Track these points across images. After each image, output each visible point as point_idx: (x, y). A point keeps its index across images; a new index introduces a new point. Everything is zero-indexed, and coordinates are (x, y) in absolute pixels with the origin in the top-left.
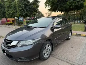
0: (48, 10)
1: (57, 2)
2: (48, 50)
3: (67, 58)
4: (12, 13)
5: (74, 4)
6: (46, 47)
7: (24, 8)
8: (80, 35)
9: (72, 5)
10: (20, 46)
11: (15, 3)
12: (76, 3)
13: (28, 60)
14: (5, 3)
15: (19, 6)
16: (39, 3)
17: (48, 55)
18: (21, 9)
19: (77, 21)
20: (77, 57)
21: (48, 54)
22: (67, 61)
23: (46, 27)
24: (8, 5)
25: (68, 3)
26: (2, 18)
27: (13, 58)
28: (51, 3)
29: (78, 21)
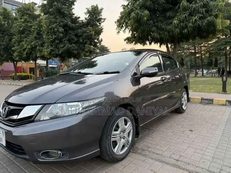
0: (125, 40)
1: (148, 20)
2: (126, 135)
3: (177, 157)
4: (29, 49)
5: (190, 24)
6: (120, 125)
7: (61, 35)
8: (210, 102)
9: (186, 27)
10: (47, 118)
11: (40, 22)
12: (195, 20)
13: (66, 159)
14: (12, 22)
15: (51, 29)
16: (102, 24)
17: (126, 149)
18: (54, 37)
19: (203, 71)
20: (206, 154)
21: (124, 146)
22: (179, 163)
23: (118, 72)
24: (21, 29)
25: (175, 21)
26: (4, 60)
27: (24, 154)
28: (132, 20)
29: (205, 71)
